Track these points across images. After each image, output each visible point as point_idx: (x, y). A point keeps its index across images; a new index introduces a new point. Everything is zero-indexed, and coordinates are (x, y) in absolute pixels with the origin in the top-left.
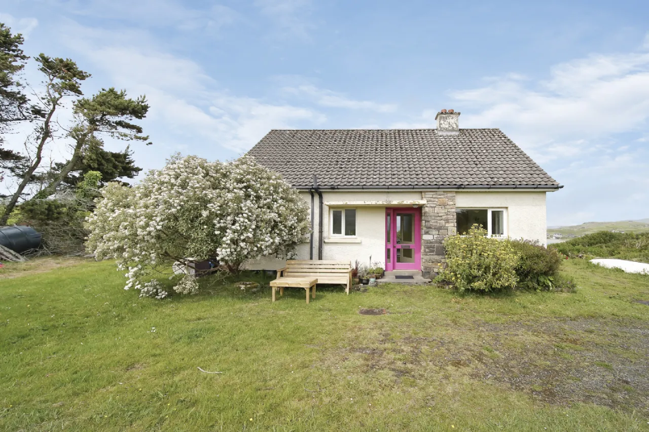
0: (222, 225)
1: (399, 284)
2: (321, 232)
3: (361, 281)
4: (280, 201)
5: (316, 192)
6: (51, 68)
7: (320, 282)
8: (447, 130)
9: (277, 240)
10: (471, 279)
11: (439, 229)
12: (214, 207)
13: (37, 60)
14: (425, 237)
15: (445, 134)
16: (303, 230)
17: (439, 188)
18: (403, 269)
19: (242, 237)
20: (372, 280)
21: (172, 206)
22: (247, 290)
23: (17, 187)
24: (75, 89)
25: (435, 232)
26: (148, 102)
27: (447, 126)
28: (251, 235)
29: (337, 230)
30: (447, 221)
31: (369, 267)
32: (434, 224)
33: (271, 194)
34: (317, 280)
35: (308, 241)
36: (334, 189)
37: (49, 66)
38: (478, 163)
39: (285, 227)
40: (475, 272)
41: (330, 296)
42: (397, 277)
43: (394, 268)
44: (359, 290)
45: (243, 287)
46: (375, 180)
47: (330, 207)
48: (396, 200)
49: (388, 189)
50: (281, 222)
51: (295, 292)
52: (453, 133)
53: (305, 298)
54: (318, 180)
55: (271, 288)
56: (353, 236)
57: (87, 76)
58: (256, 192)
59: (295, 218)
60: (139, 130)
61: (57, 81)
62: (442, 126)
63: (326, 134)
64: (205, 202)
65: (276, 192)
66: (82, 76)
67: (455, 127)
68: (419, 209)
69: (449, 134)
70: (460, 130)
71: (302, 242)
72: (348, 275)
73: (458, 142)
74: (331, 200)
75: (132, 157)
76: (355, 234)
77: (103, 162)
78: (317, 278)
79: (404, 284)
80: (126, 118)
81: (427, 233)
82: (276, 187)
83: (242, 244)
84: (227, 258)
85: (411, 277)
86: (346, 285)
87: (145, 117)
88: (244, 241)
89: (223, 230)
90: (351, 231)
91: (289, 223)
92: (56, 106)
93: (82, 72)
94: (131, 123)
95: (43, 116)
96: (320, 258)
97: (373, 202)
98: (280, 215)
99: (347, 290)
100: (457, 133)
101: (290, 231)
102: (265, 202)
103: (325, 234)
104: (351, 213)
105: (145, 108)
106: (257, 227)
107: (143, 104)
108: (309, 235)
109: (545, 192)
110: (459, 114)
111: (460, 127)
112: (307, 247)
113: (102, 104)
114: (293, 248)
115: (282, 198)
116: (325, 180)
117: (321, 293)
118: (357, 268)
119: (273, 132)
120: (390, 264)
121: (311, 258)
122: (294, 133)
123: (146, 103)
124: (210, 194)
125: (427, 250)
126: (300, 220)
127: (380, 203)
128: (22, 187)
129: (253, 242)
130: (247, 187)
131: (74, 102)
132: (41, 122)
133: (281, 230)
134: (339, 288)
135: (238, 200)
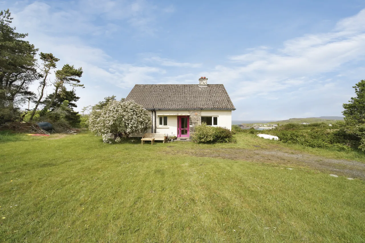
0: (128, 122)
1: (181, 141)
2: (155, 124)
3: (168, 140)
4: (143, 115)
5: (154, 111)
6: (45, 58)
7: (156, 139)
8: (203, 85)
9: (143, 127)
10: (200, 138)
11: (195, 123)
12: (126, 117)
13: (40, 55)
14: (190, 126)
15: (202, 87)
16: (150, 124)
17: (195, 110)
18: (183, 137)
19: (133, 126)
20: (172, 140)
21: (115, 117)
22: (134, 142)
23: (35, 106)
24: (54, 66)
25: (193, 124)
26: (83, 70)
27: (203, 84)
28: (136, 125)
29: (161, 123)
30: (198, 120)
31: (171, 136)
32: (193, 122)
33: (140, 113)
34: (154, 139)
35: (151, 127)
36: (160, 110)
37: (44, 57)
38: (211, 100)
39: (145, 123)
40: (201, 136)
41: (158, 144)
42: (181, 139)
43: (180, 136)
44: (167, 142)
45: (132, 141)
46: (173, 107)
47: (158, 116)
48: (181, 114)
49: (178, 110)
50: (144, 121)
51: (148, 142)
52: (205, 86)
53: (151, 144)
54: (154, 107)
55: (141, 141)
56: (166, 126)
57: (58, 60)
58: (136, 112)
59: (148, 120)
60: (78, 81)
61: (47, 63)
62: (201, 84)
63: (156, 87)
64: (123, 116)
65: (142, 112)
66: (57, 60)
67: (206, 84)
68: (189, 116)
69: (203, 86)
70: (208, 85)
71: (149, 128)
72: (164, 138)
73: (206, 90)
74: (159, 114)
75: (75, 92)
76: (167, 125)
77: (68, 96)
78: (154, 138)
79: (182, 141)
80: (73, 77)
81: (191, 125)
82: (142, 110)
83: (134, 128)
84: (129, 132)
85: (186, 139)
86: (163, 141)
87: (81, 76)
88: (134, 127)
89: (128, 124)
90: (166, 124)
91: (146, 122)
92: (48, 74)
93: (56, 59)
94: (76, 78)
95: (42, 77)
96: (155, 132)
97: (172, 115)
98: (143, 119)
99: (164, 142)
100: (207, 86)
101: (146, 124)
102: (139, 115)
103: (157, 125)
104: (166, 118)
105: (81, 73)
106: (137, 123)
107: (81, 71)
108: (151, 125)
109: (231, 111)
110: (207, 79)
111: (208, 84)
112: (151, 130)
113: (66, 72)
114: (146, 130)
115: (143, 114)
116: (157, 107)
117: (156, 143)
118: (167, 136)
119: (136, 85)
120: (179, 135)
121: (152, 133)
122: (144, 86)
123: (82, 71)
124: (124, 113)
125: (191, 130)
126: (149, 121)
127: (175, 115)
128: (37, 106)
129: (136, 127)
130: (133, 111)
131: (55, 72)
132: (42, 80)
133: (144, 124)
134: (161, 141)
135: (132, 115)
